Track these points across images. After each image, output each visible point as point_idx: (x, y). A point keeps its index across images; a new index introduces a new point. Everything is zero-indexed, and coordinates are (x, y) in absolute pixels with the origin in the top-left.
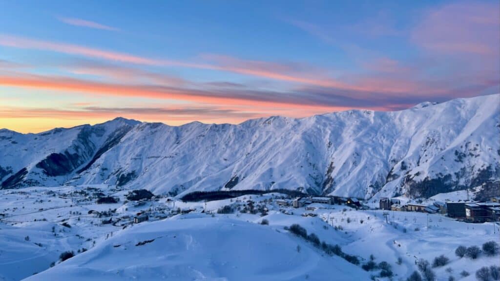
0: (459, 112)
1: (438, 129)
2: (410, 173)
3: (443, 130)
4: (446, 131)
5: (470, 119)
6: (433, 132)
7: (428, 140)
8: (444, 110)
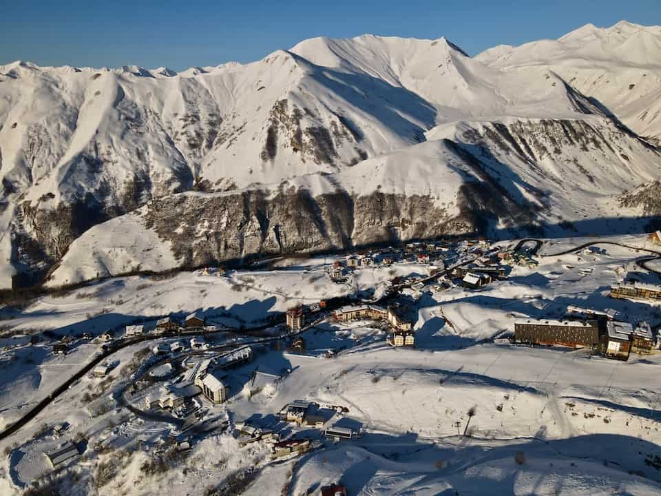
0: (60, 96)
1: (41, 122)
2: (26, 199)
3: (49, 123)
4: (54, 125)
5: (80, 106)
6: (33, 126)
7: (31, 141)
8: (35, 91)
